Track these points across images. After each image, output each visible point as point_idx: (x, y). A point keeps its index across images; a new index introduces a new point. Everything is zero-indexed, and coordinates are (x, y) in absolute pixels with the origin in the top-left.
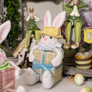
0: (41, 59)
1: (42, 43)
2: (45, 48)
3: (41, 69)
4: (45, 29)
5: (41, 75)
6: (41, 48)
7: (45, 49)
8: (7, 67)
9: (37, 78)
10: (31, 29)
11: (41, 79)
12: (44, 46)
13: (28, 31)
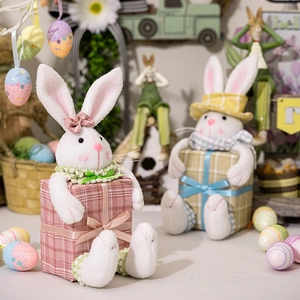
1: (201, 132)
3: (199, 195)
4: (209, 101)
5: (200, 210)
8: (113, 177)
9: (190, 218)
10: (146, 106)
11: (200, 222)
13: (139, 110)
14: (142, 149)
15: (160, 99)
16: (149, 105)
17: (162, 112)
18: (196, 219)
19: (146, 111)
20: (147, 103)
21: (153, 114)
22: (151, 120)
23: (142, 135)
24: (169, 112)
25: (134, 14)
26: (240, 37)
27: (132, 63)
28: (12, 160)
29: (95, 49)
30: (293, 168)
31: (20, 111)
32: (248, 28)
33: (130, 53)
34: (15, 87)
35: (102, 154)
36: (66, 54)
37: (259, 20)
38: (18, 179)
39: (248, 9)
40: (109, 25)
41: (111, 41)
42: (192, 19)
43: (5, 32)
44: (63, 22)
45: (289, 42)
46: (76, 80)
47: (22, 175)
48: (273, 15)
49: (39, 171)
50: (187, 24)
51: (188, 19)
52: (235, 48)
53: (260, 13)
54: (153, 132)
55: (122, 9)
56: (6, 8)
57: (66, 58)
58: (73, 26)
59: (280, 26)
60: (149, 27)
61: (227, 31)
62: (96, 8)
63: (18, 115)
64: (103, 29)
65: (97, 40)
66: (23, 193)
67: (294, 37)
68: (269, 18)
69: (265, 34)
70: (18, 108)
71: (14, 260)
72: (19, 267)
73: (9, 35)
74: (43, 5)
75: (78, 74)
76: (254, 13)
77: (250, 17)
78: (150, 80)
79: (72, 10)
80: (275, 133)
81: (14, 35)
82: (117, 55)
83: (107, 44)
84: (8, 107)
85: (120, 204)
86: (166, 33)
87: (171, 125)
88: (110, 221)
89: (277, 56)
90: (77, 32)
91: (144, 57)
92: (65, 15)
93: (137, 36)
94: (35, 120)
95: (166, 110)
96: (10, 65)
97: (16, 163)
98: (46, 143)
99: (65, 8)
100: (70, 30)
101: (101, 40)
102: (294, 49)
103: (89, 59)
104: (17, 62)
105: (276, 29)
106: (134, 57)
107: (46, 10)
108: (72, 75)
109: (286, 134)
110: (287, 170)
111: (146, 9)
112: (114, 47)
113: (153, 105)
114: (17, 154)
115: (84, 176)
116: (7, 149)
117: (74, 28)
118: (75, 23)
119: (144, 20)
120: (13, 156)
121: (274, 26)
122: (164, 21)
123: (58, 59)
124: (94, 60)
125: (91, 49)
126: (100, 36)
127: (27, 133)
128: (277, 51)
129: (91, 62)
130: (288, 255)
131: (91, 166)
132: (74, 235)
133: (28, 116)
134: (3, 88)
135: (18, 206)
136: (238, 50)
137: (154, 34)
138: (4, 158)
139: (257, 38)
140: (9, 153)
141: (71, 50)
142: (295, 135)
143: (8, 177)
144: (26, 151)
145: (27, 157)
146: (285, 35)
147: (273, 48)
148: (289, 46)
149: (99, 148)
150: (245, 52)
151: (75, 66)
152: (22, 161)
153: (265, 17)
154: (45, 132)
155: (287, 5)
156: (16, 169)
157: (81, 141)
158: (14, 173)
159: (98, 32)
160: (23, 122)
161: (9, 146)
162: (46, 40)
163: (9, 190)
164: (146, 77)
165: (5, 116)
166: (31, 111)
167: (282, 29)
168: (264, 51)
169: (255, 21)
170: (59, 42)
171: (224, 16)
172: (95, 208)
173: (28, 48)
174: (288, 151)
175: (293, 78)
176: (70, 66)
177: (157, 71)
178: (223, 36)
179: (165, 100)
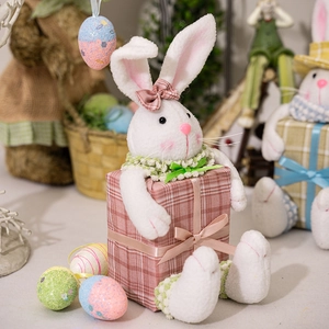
0: (306, 149)
1: (307, 96)
2: (318, 114)
4: (319, 51)
5: (303, 204)
6: (306, 112)
7: (320, 118)
8: (205, 168)
9: (291, 214)
11: (303, 219)
12: (315, 107)
13: (253, 59)
14: (256, 113)
15: (280, 44)
16: (268, 52)
18: (298, 215)
19: (263, 60)
20: (264, 49)
21: (273, 65)
22: (270, 74)
23: (257, 94)
28: (84, 130)
35: (192, 138)
38: (90, 155)
47: (97, 149)
49: (119, 145)
54: (272, 89)
66: (98, 173)
78: (267, 17)
85: (215, 203)
88: (203, 227)
97: (88, 135)
113: (272, 52)
114: (89, 120)
115: (168, 169)
116: (75, 115)
120: (83, 123)
131: (177, 155)
132: (156, 251)
135: (91, 189)
138: (72, 126)
140: (79, 120)
143: (78, 151)
145: (103, 126)
149: (187, 130)
152: (96, 131)
156: (88, 141)
157: (163, 121)
158: (86, 147)
164: (262, 13)
165: (72, 68)
172: (184, 213)
177: (278, 5)
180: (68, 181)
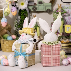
15: (37, 25)
17: (38, 28)
19: (34, 28)
22: (35, 30)
24: (40, 28)
25: (31, 5)
26: (56, 11)
27: (31, 17)
29: (22, 13)
30: (68, 41)
31: (5, 28)
32: (58, 9)
33: (30, 14)
34: (4, 23)
36: (15, 15)
37: (61, 7)
39: (58, 4)
40: (26, 8)
41: (26, 12)
42: (45, 6)
43: (1, 10)
44: (15, 7)
45: (68, 12)
46: (18, 21)
47: (5, 43)
48: (64, 6)
49: (9, 42)
50: (44, 8)
51: (44, 6)
52: (55, 13)
53: (61, 5)
55: (28, 4)
56: (1, 4)
57: (15, 16)
58: (17, 8)
59: (65, 8)
60: (35, 8)
61: (53, 9)
62: (22, 4)
63: (4, 29)
64: (24, 9)
65: (23, 12)
66: (5, 47)
67: (69, 11)
68: (63, 6)
69: (62, 10)
70: (4, 27)
71: (3, 63)
72: (4, 65)
73: (2, 10)
74: (10, 3)
75: (18, 19)
76: (59, 5)
77: (58, 6)
79: (17, 4)
80: (64, 33)
81: (3, 10)
82: (27, 15)
83: (25, 12)
84: (2, 27)
86: (39, 10)
87: (40, 31)
89: (65, 15)
90: (18, 9)
91: (34, 15)
92: (15, 6)
93: (32, 10)
94: (8, 30)
95: (39, 28)
96: (2, 17)
97: (4, 40)
98: (11, 36)
99: (15, 4)
100: (16, 9)
101: (24, 12)
102: (69, 13)
103: (21, 16)
104: (4, 17)
105: (65, 9)
106: (31, 15)
107: (11, 4)
108: (17, 20)
109: (67, 33)
110: (67, 42)
111: (34, 4)
112: (27, 13)
113: (36, 27)
114: (4, 38)
116: (2, 37)
117: (17, 9)
118: (17, 7)
119: (34, 7)
120: (3, 38)
121: (64, 8)
122: (38, 7)
123: (14, 16)
124: (22, 16)
125: (21, 14)
126: (23, 11)
127: (6, 33)
128: (65, 14)
129: (21, 17)
130: (67, 62)
133: (7, 29)
134: (1, 23)
135: (4, 50)
136: (56, 14)
137: (36, 10)
138: (1, 39)
139: (60, 11)
140: (2, 38)
141: (17, 14)
142: (69, 34)
144: (6, 37)
145: (6, 39)
146: (67, 10)
147: (64, 13)
148: (67, 13)
150: (57, 14)
151: (18, 17)
152: (5, 40)
153: (62, 6)
154: (11, 33)
155: (67, 3)
156: (4, 42)
158: (3, 42)
159: (23, 10)
160: (5, 31)
161: (2, 36)
162: (11, 12)
163: (2, 46)
165: (1, 29)
166: (7, 28)
167: (66, 9)
168: (62, 14)
169: (60, 7)
170: (14, 12)
171: (52, 6)
173: (6, 13)
174: (67, 37)
175: (69, 20)
176: (16, 18)
178: (52, 10)
179: (38, 26)
180: (1, 49)
